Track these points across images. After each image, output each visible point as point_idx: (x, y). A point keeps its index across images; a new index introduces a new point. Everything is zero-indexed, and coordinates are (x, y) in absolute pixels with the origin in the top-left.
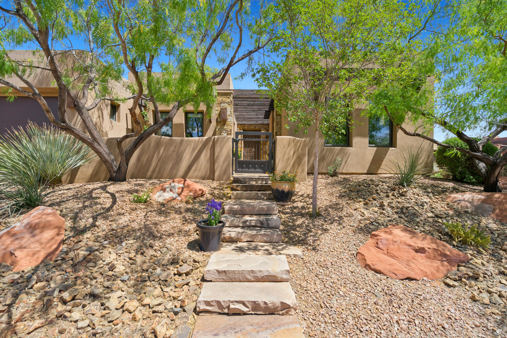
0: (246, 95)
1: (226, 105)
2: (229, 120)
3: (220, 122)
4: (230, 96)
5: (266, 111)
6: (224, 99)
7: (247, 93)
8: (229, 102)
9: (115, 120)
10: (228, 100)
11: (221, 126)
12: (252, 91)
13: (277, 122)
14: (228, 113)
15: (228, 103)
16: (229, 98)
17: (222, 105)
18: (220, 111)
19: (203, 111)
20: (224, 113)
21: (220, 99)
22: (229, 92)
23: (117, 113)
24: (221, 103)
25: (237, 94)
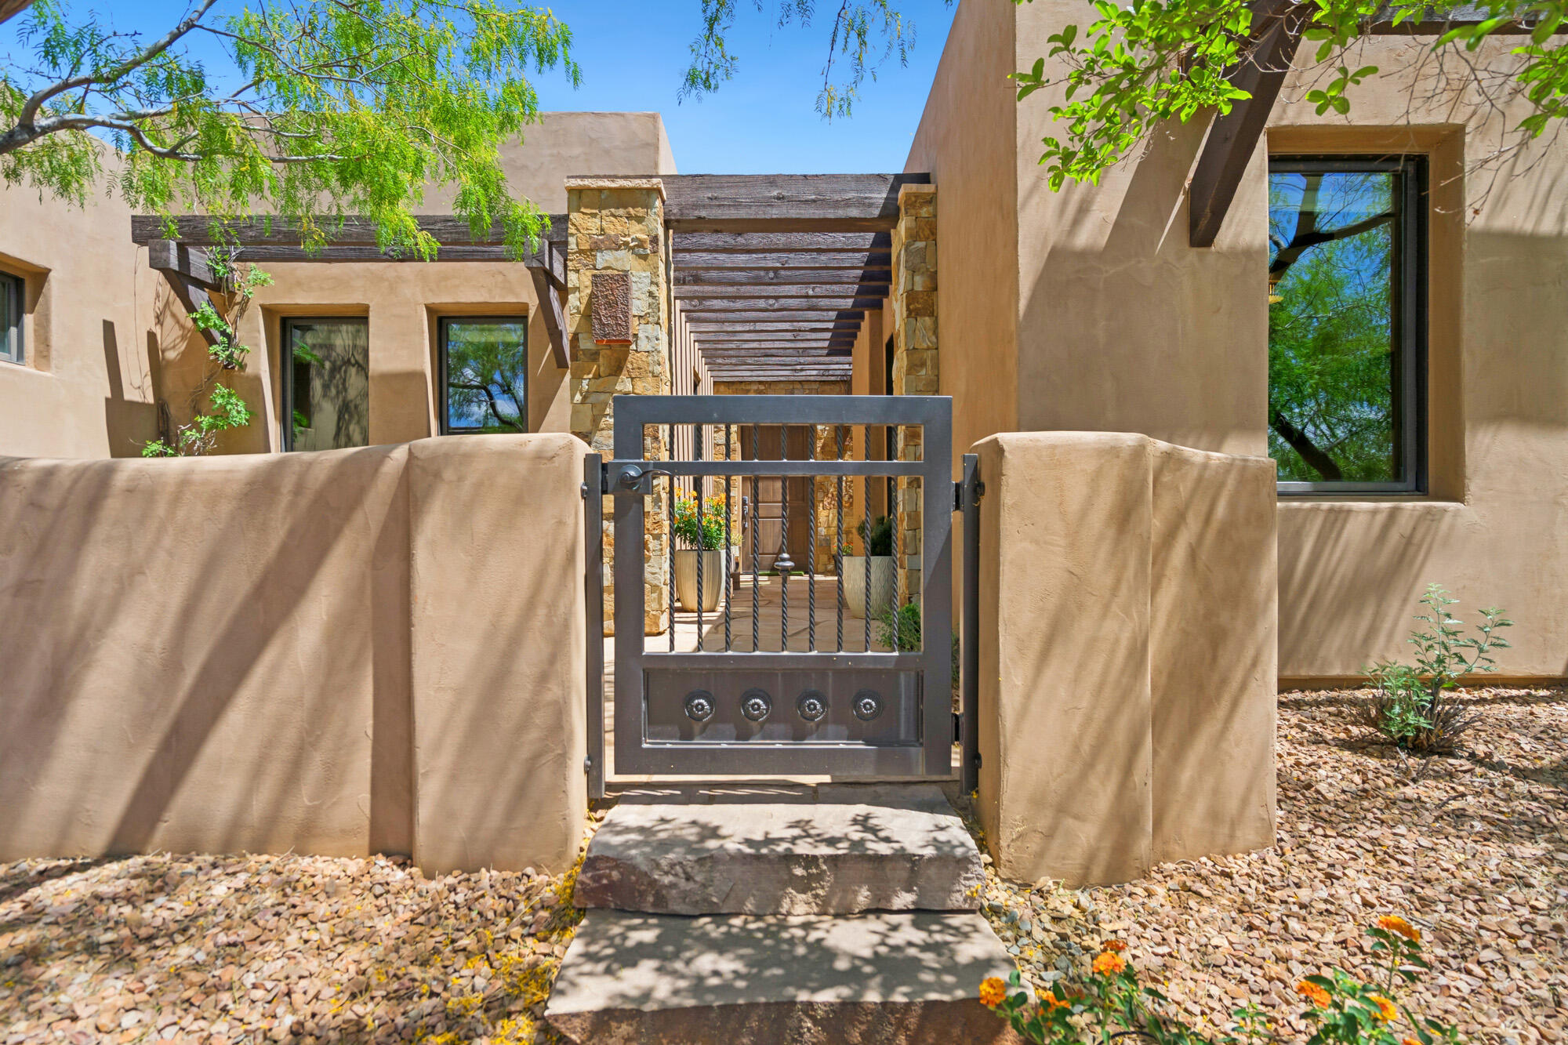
0: (737, 205)
1: (623, 260)
2: (644, 345)
3: (594, 356)
4: (648, 206)
5: (842, 315)
6: (613, 223)
7: (743, 195)
8: (641, 244)
9: (20, 356)
10: (637, 231)
11: (597, 376)
12: (771, 180)
13: (911, 351)
14: (639, 305)
15: (638, 249)
16: (640, 220)
17: (603, 259)
18: (592, 296)
19: (525, 307)
20: (610, 305)
21: (593, 225)
22: (644, 183)
23: (29, 319)
24: (596, 248)
25: (688, 198)
